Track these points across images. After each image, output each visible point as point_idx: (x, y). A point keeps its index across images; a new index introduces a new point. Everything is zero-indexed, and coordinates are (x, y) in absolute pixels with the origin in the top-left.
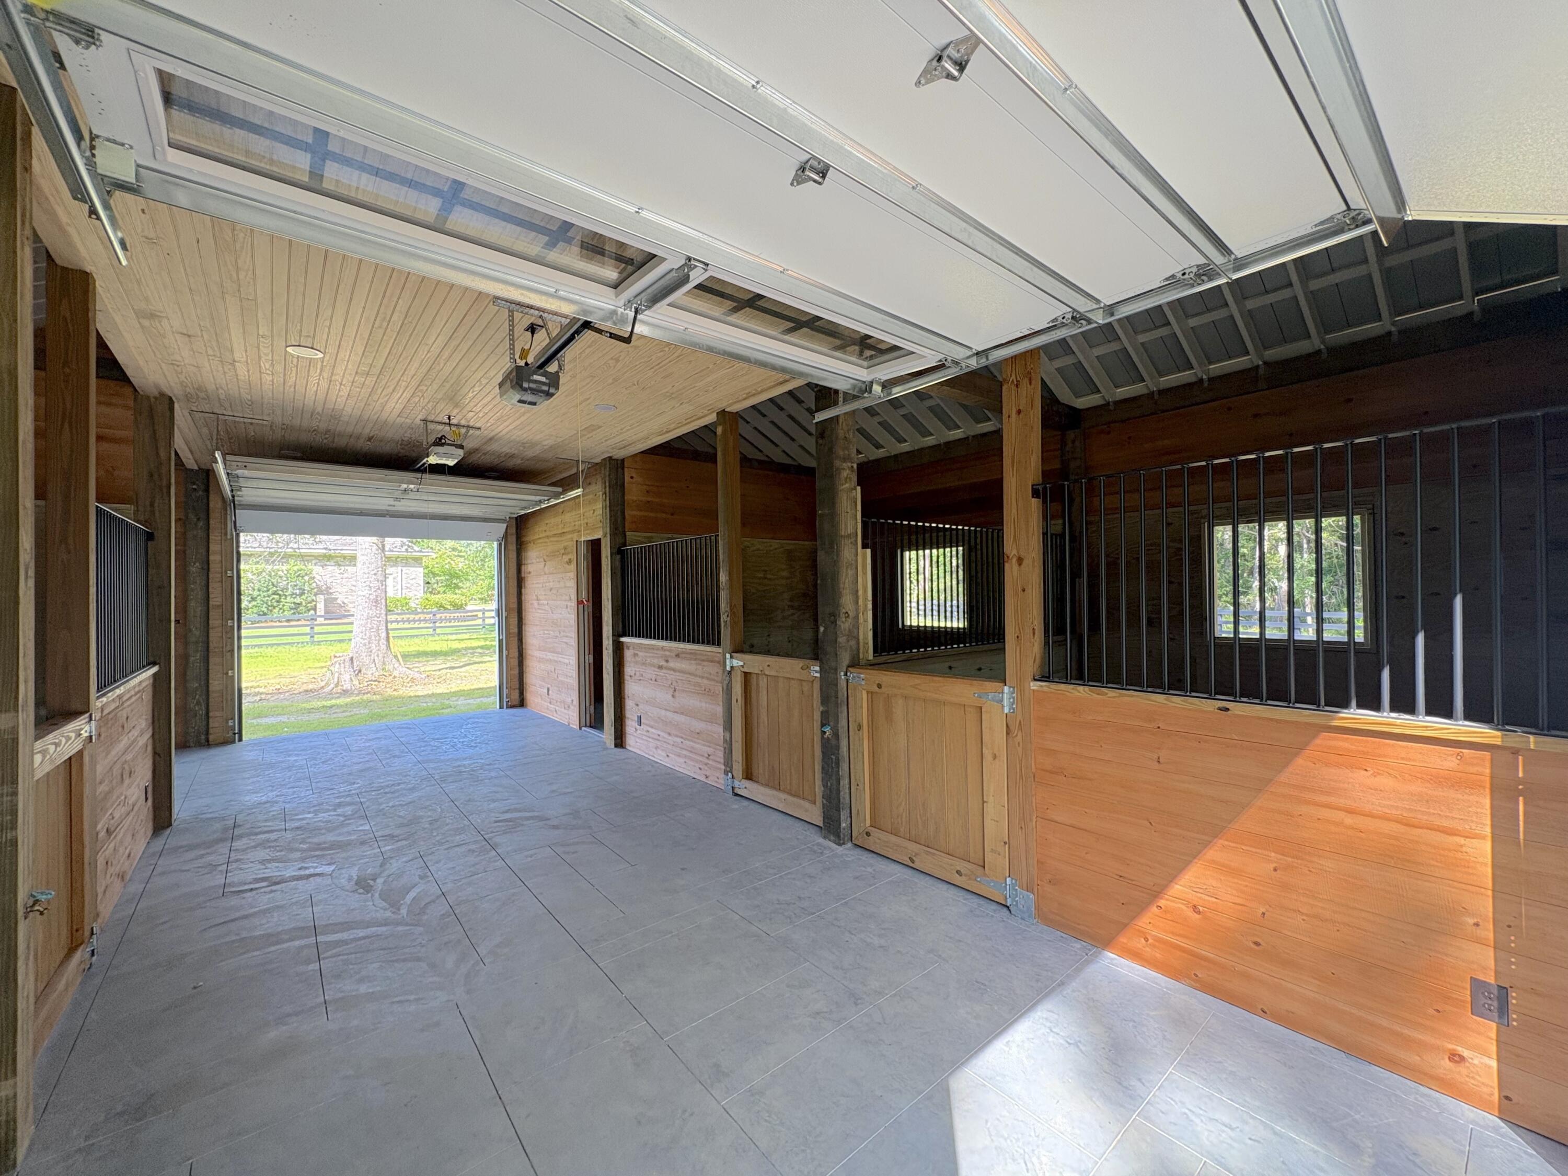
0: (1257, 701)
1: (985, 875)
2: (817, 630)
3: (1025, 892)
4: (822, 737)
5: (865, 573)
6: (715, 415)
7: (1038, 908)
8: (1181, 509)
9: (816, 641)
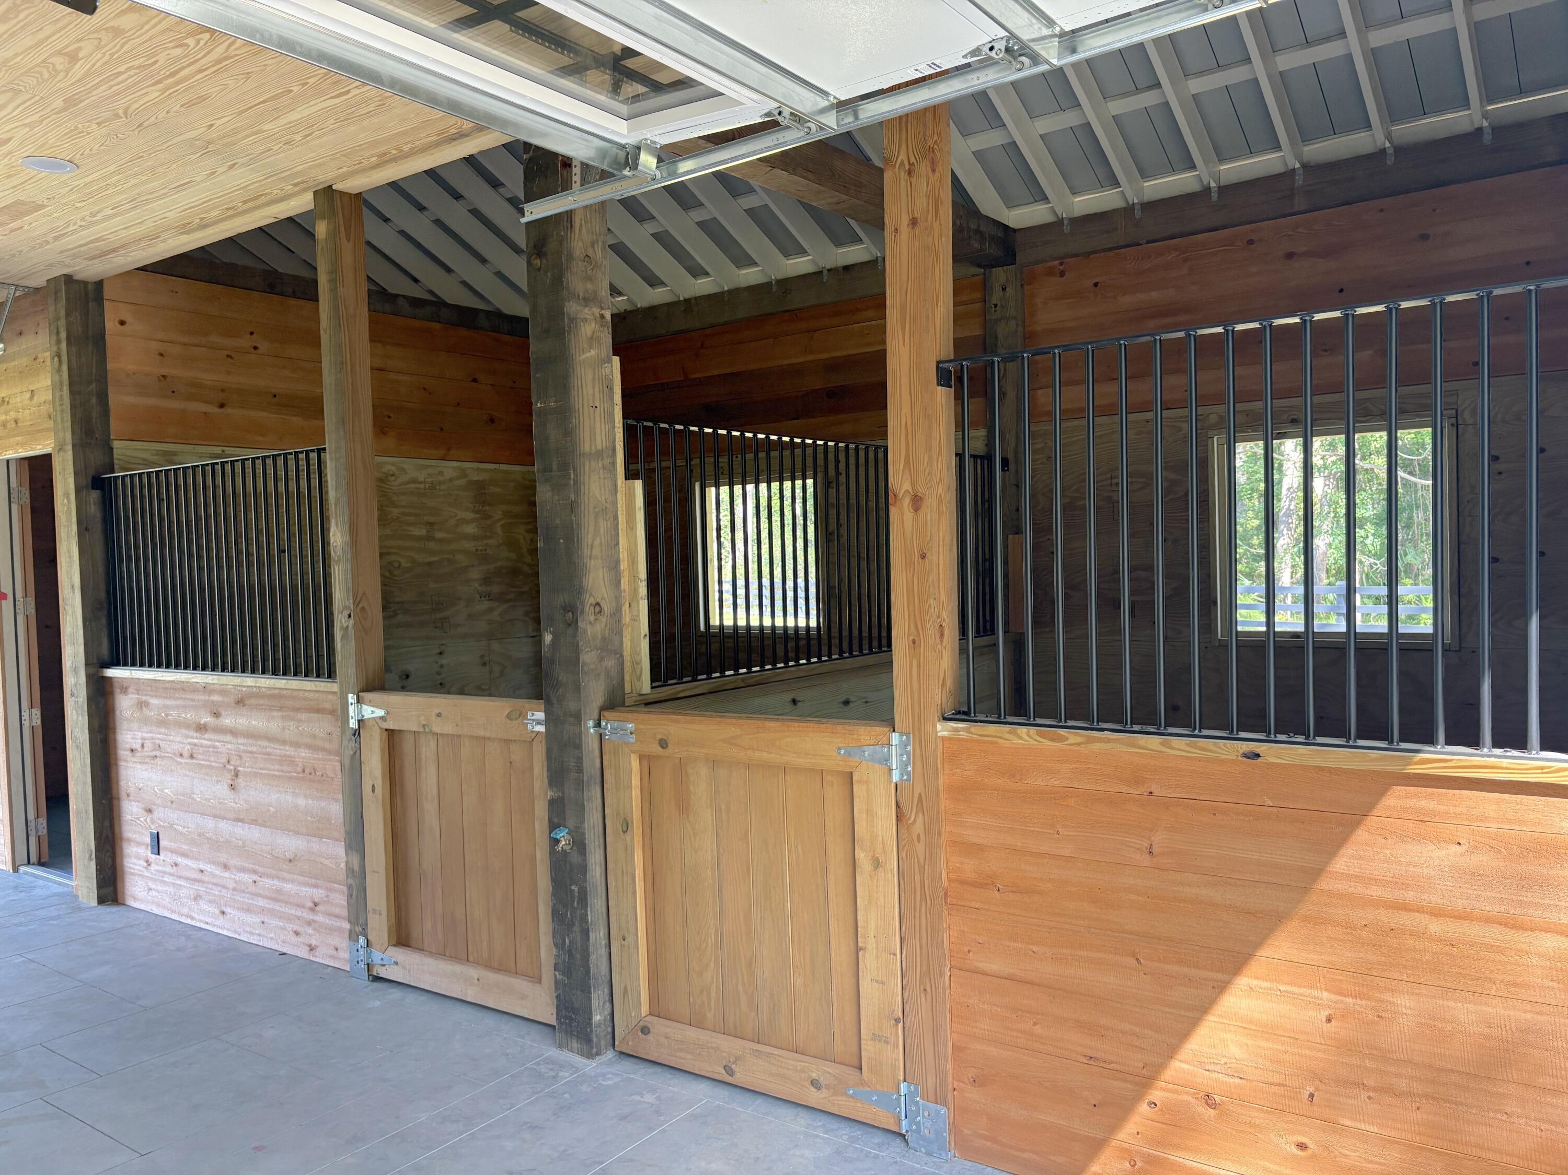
0: (1301, 739)
1: (862, 1083)
2: (537, 639)
3: (931, 1105)
4: (552, 852)
5: (631, 527)
6: (309, 196)
7: (955, 1131)
8: (1185, 412)
9: (538, 659)
